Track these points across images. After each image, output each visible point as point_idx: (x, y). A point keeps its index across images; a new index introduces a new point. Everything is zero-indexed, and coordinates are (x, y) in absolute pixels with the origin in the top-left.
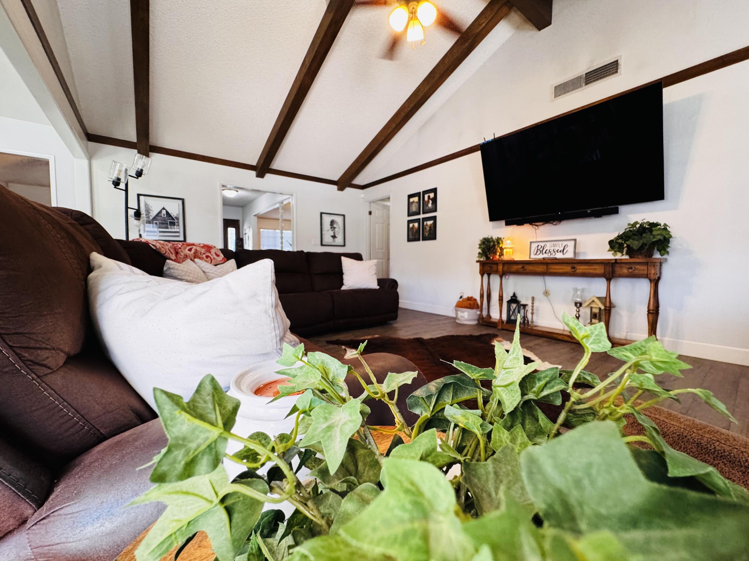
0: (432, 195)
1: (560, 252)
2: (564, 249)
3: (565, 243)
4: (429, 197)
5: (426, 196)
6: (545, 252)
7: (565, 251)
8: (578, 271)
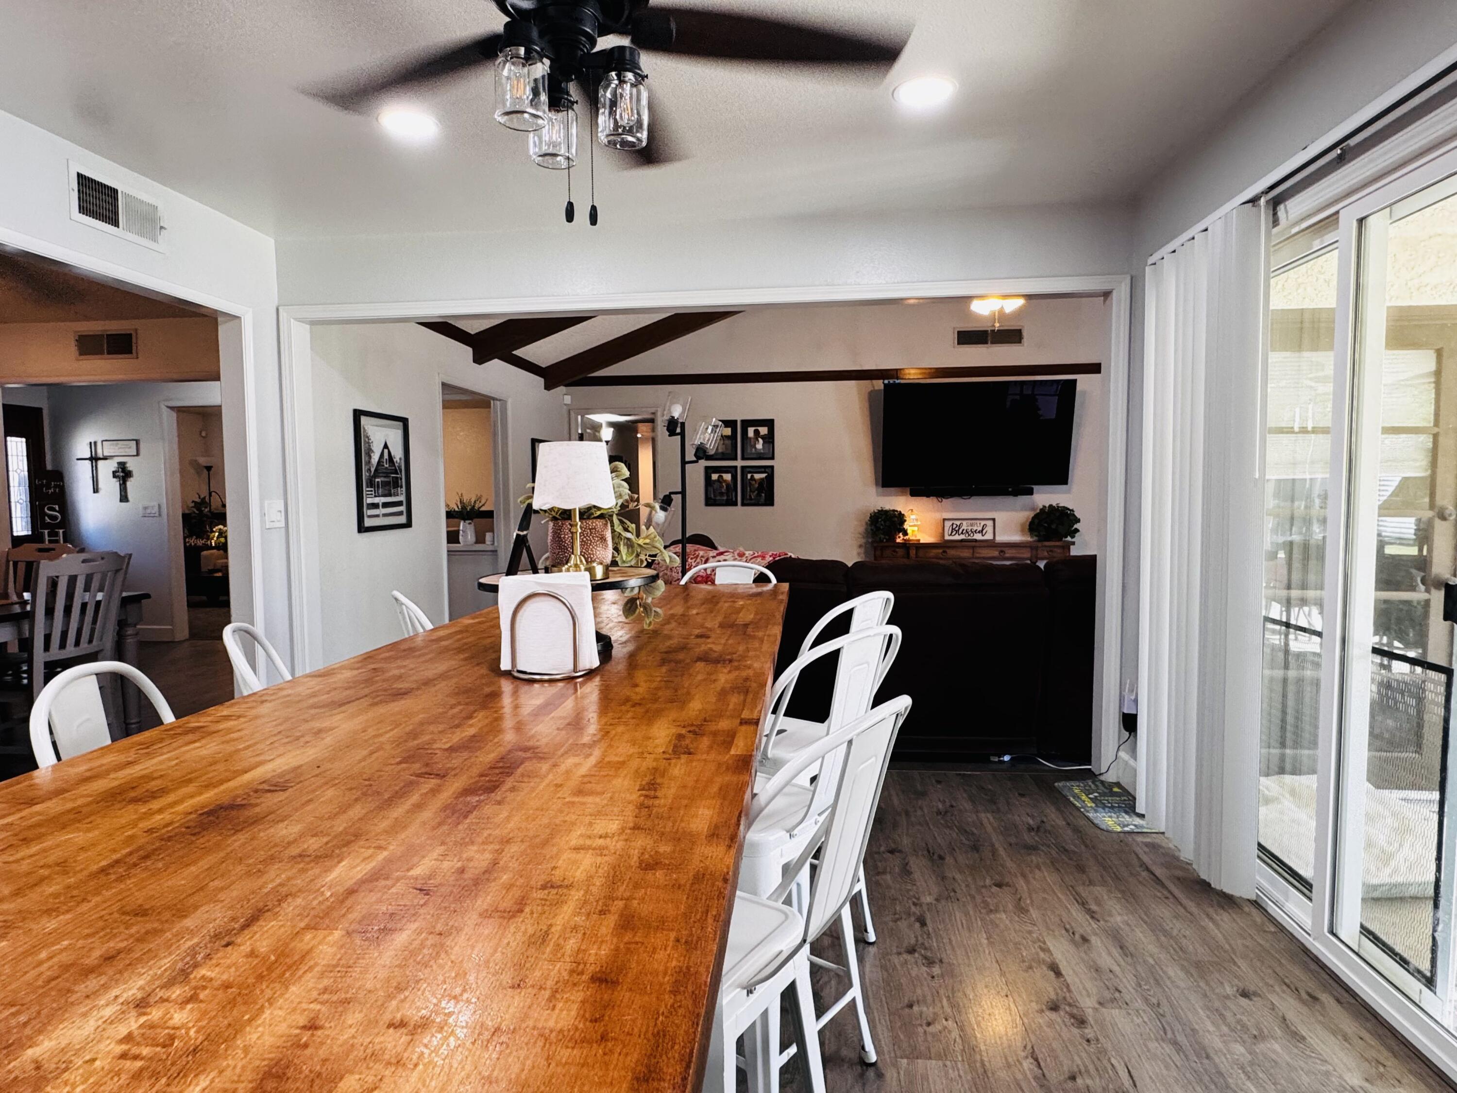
0: (763, 430)
1: (979, 532)
2: (982, 530)
3: (983, 523)
5: (751, 432)
6: (962, 533)
7: (984, 532)
8: (1007, 555)
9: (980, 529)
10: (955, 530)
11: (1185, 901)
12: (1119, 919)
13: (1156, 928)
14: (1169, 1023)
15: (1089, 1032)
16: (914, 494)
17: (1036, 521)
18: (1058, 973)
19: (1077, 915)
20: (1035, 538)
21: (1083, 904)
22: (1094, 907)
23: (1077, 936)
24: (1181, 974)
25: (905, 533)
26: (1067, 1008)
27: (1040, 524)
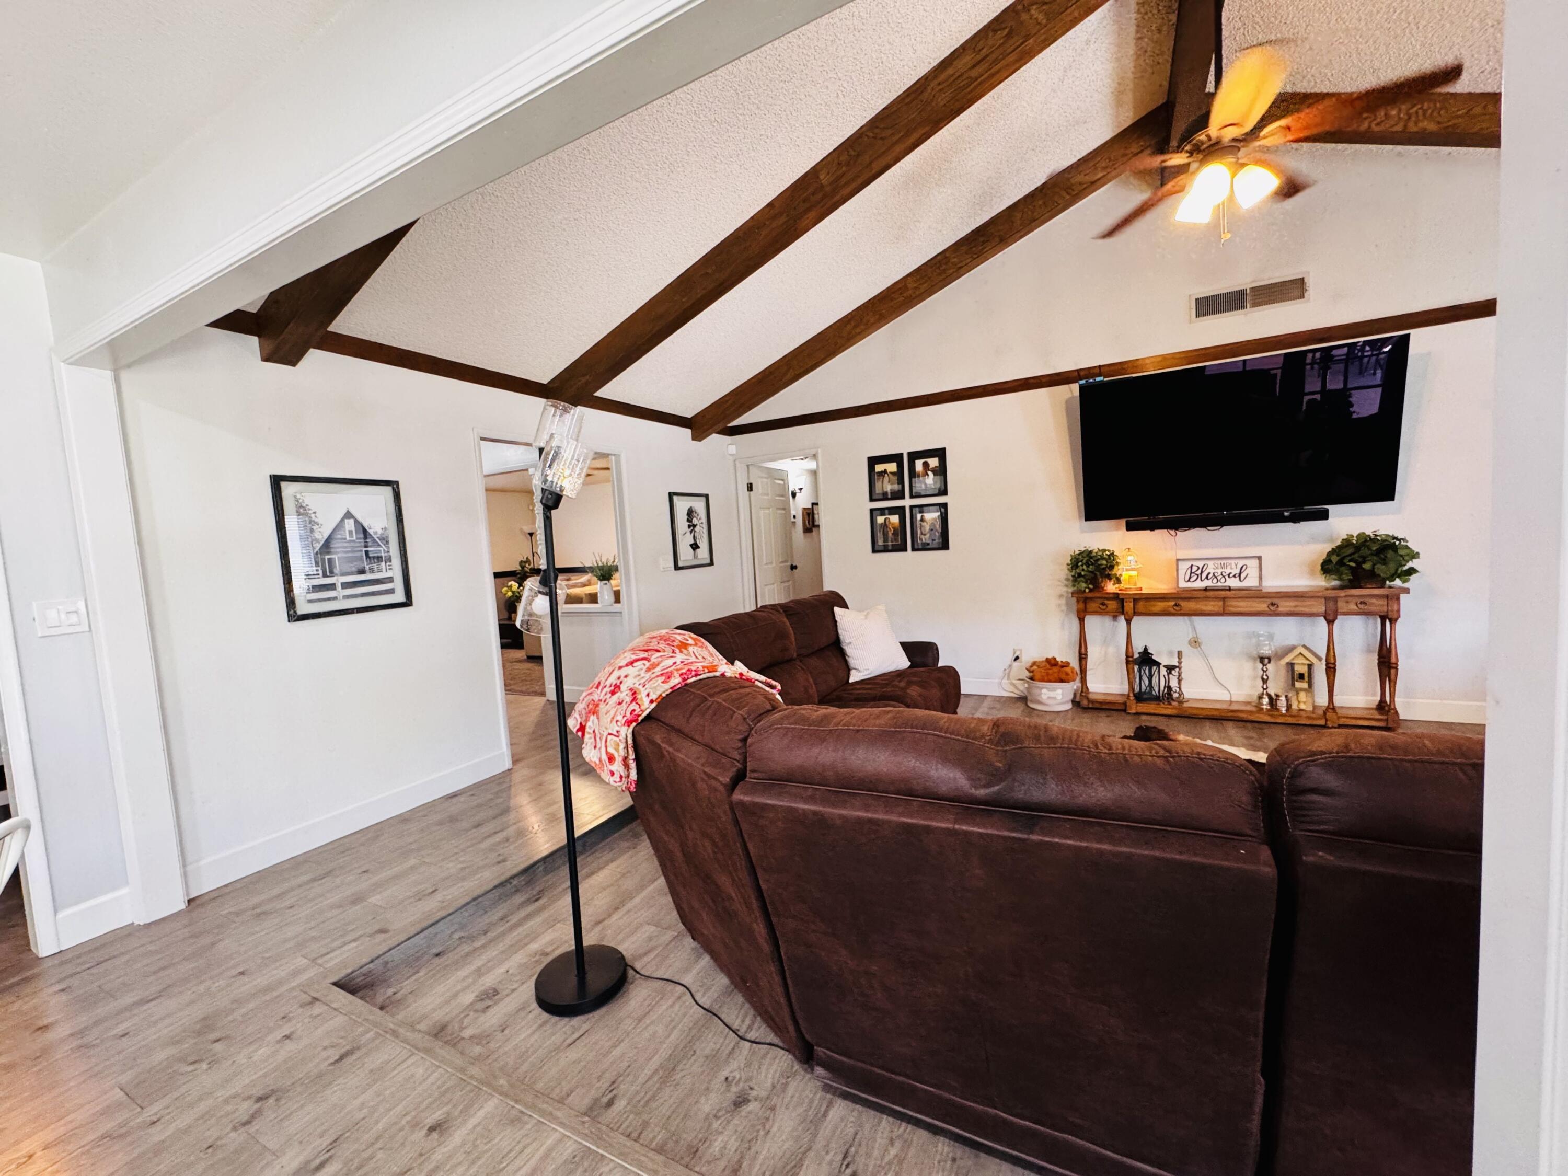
0: (934, 462)
1: (1234, 576)
2: (1240, 573)
3: (1241, 563)
4: (926, 465)
5: (919, 465)
6: (1207, 577)
7: (1243, 576)
8: (1281, 609)
9: (1236, 571)
10: (1197, 574)
16: (1130, 527)
25: (1118, 581)
27: (1341, 563)
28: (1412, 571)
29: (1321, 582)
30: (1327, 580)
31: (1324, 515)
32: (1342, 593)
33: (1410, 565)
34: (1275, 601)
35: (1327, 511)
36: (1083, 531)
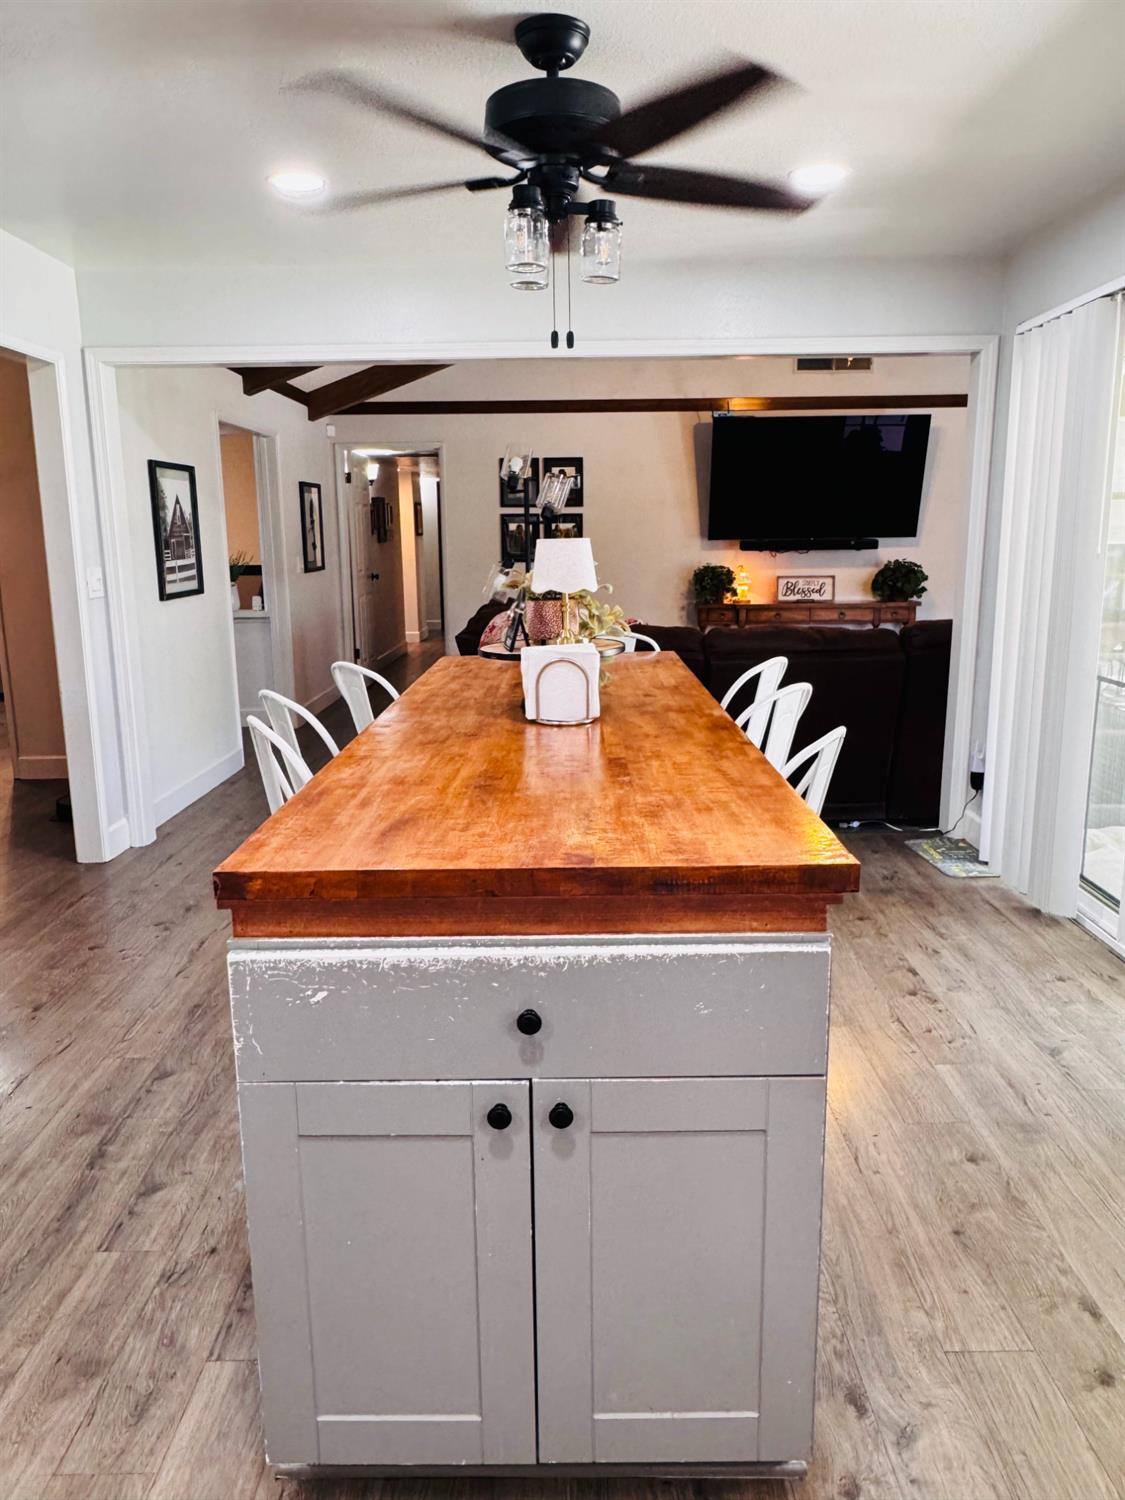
0: (571, 471)
1: (816, 591)
2: (820, 589)
3: (821, 581)
4: (562, 473)
6: (798, 592)
7: (822, 591)
8: (847, 618)
9: (818, 588)
10: (791, 589)
11: (1019, 924)
12: (964, 937)
13: (995, 942)
14: (1002, 998)
15: (940, 1006)
16: (744, 547)
17: (880, 579)
18: (915, 974)
19: (928, 936)
20: (879, 598)
21: (933, 929)
22: (943, 931)
23: (930, 950)
24: (1013, 970)
25: (735, 593)
26: (924, 994)
27: (884, 582)
28: (924, 589)
29: (869, 598)
30: (874, 597)
31: (875, 545)
32: (884, 605)
33: (923, 584)
34: (843, 611)
35: (877, 542)
36: (703, 549)
